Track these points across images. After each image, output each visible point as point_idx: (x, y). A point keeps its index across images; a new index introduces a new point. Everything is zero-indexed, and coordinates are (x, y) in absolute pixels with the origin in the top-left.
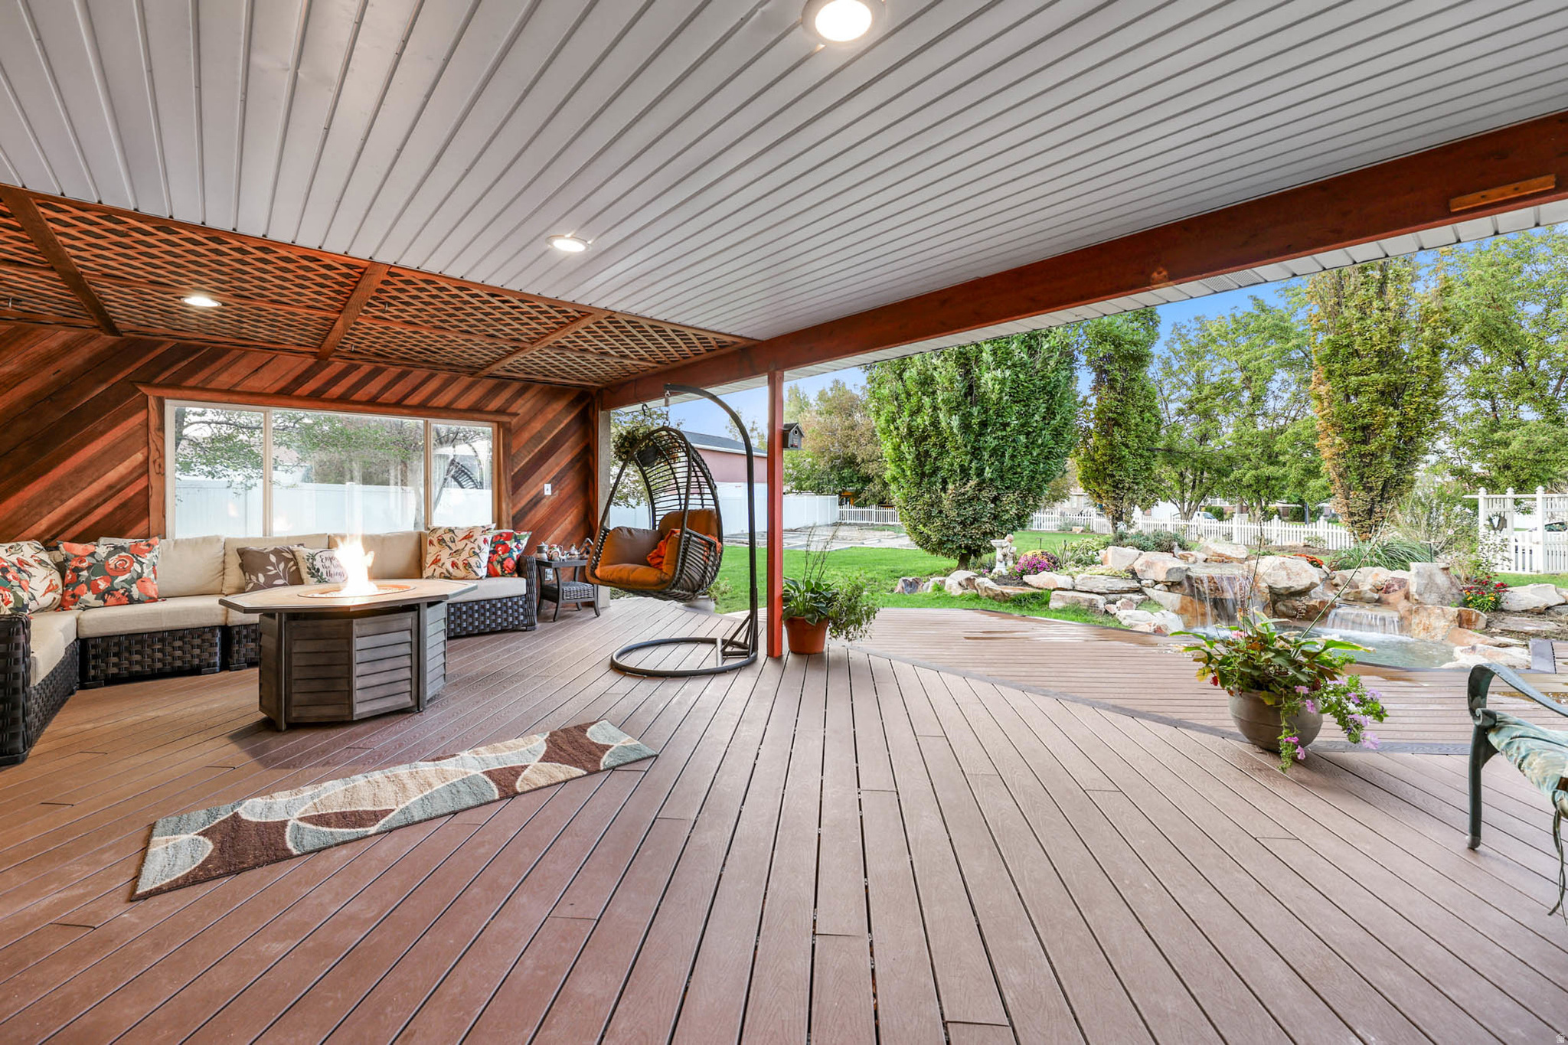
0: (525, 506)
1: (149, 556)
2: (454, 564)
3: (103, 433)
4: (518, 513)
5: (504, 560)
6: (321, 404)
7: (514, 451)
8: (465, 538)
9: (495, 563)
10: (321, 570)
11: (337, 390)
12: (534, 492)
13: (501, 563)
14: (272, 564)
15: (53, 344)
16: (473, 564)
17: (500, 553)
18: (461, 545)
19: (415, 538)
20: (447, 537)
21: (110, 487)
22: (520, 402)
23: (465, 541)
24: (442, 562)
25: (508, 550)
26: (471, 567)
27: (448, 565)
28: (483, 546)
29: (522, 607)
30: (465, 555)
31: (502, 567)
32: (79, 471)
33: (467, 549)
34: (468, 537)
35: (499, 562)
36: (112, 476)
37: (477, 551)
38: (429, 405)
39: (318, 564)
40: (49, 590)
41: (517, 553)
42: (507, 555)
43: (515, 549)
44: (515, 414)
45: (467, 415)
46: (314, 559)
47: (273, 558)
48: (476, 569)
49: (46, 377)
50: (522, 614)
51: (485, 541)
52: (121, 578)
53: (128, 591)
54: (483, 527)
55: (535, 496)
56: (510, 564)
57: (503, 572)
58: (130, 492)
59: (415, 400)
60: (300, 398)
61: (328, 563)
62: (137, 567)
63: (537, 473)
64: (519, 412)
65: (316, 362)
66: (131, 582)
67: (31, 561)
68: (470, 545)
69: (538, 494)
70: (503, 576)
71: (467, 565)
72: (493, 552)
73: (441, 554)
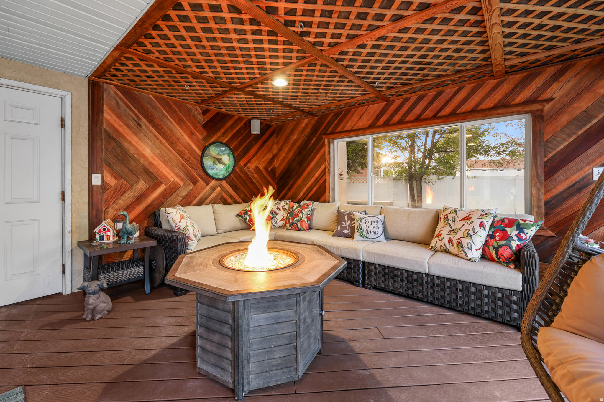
0: (562, 192)
1: (306, 210)
2: (450, 241)
3: (314, 158)
4: (552, 198)
5: (500, 246)
6: (388, 128)
7: (546, 137)
8: (464, 219)
9: (491, 248)
10: (363, 228)
11: (397, 118)
12: (577, 177)
13: (497, 249)
14: (345, 221)
15: (303, 125)
16: (465, 245)
17: (497, 238)
18: (458, 225)
19: (432, 215)
20: (450, 217)
21: (316, 179)
22: (556, 86)
23: (463, 222)
24: (442, 237)
25: (506, 237)
26: (462, 247)
27: (446, 241)
28: (478, 229)
29: (515, 303)
30: (460, 235)
31: (497, 254)
32: (309, 173)
33: (463, 229)
34: (466, 219)
35: (494, 248)
36: (317, 175)
37: (471, 233)
38: (458, 112)
39: (363, 225)
40: (282, 220)
41: (518, 243)
42: (503, 242)
43: (515, 238)
44: (550, 100)
45: (491, 112)
46: (361, 221)
47: (346, 218)
48: (466, 250)
49: (303, 138)
50: (516, 311)
51: (481, 225)
52: (296, 219)
53: (297, 225)
54: (483, 211)
55: (578, 182)
56: (507, 253)
57: (499, 259)
58: (321, 182)
59: (447, 111)
60: (379, 127)
61: (369, 225)
62: (301, 214)
63: (584, 155)
64: (554, 96)
65: (386, 104)
66: (298, 221)
67: (281, 208)
68: (466, 226)
69: (583, 179)
70: (500, 263)
71: (460, 244)
72: (491, 236)
73: (443, 229)
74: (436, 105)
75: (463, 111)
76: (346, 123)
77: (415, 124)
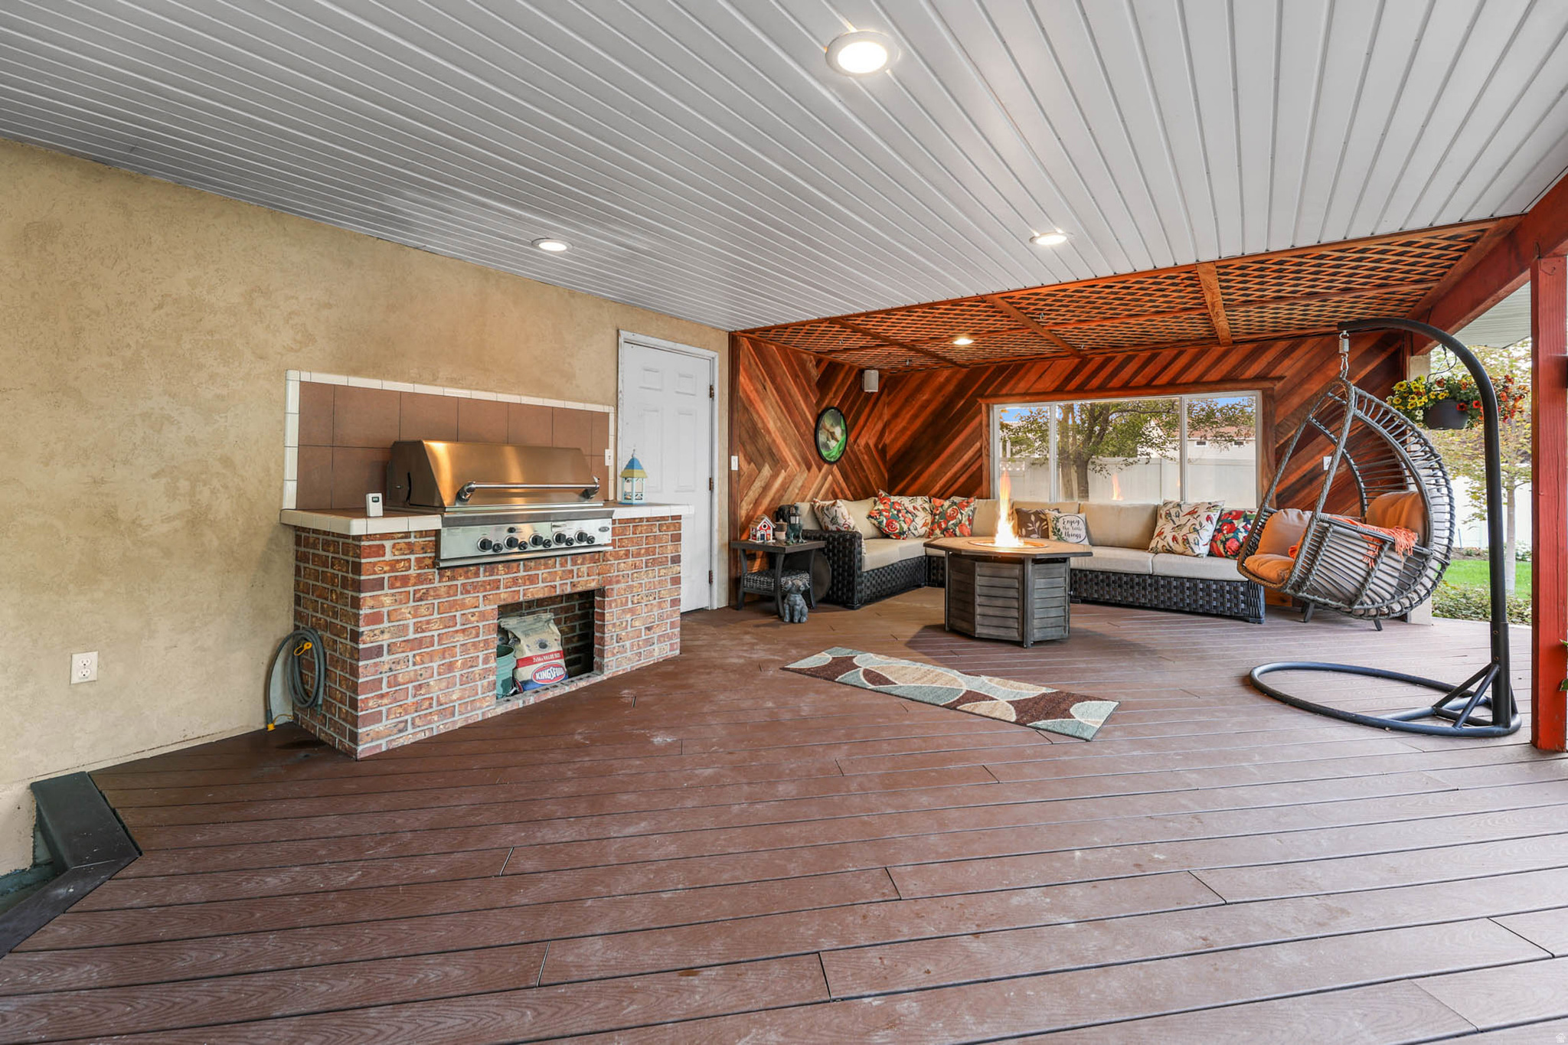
0: (1293, 484)
1: (966, 509)
2: (1174, 539)
3: (962, 431)
4: (1285, 491)
5: (1227, 540)
6: (1083, 395)
7: (1278, 420)
8: (1189, 514)
9: (1219, 542)
10: (1061, 530)
11: (1096, 382)
12: (1308, 467)
13: (1224, 543)
14: (1032, 523)
15: (941, 379)
16: (1191, 541)
17: (1225, 532)
18: (1183, 520)
19: (1150, 511)
20: (1173, 512)
21: (965, 465)
22: (1287, 363)
23: (1188, 517)
24: (1164, 535)
25: (1234, 530)
26: (1188, 543)
27: (1169, 539)
28: (1204, 523)
29: (1242, 594)
30: (1185, 530)
31: (1224, 548)
32: (953, 454)
33: (1189, 524)
34: (1192, 513)
35: (1222, 542)
36: (966, 457)
37: (1198, 527)
38: (1178, 382)
39: (1060, 525)
40: (924, 525)
41: (1245, 534)
42: (1231, 535)
43: (1242, 530)
44: (1281, 378)
45: (1218, 386)
46: (1057, 521)
47: (1033, 518)
48: (1193, 546)
49: (940, 399)
50: (1243, 602)
51: (1209, 518)
52: (952, 522)
53: (954, 530)
54: (1210, 503)
55: (1310, 472)
56: (1234, 545)
57: (1226, 553)
58: (974, 468)
59: (1164, 379)
60: (1069, 392)
61: (1068, 526)
62: (959, 516)
63: (1315, 442)
64: (1286, 374)
65: (1081, 362)
66: (955, 525)
67: (919, 508)
68: (1193, 521)
69: (1315, 468)
70: (1227, 557)
71: (1186, 541)
72: (1218, 531)
73: (1165, 527)
74: (1150, 371)
75: (1184, 381)
76: (1017, 383)
77: (1121, 393)
